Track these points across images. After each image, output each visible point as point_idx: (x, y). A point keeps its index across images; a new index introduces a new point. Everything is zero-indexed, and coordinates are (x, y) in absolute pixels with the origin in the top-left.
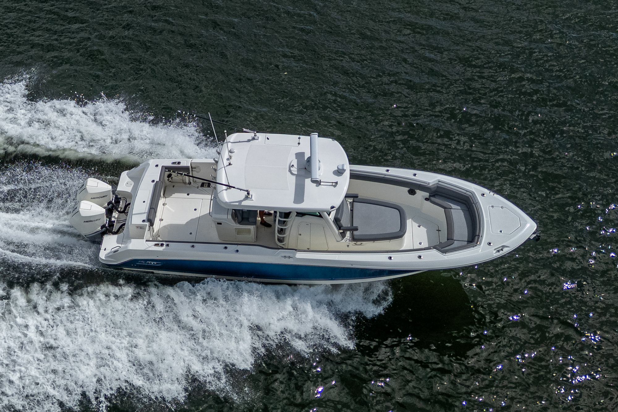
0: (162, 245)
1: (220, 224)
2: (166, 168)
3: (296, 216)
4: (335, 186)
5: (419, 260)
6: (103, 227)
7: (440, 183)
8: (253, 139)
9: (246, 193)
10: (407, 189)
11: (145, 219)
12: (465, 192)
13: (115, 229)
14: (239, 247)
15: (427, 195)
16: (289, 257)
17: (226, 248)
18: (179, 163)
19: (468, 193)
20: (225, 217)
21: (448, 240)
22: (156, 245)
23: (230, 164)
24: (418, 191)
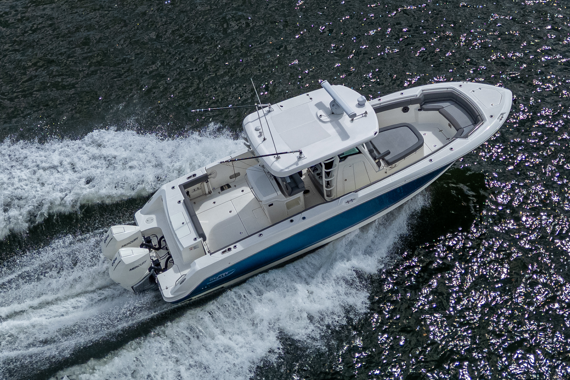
0: (229, 249)
1: (272, 205)
2: (185, 186)
3: (340, 161)
4: (366, 116)
5: (452, 152)
6: (150, 269)
7: (424, 92)
8: (269, 111)
9: (299, 153)
10: (401, 108)
11: (195, 236)
12: (446, 90)
13: (163, 266)
14: (304, 214)
15: (418, 106)
16: (352, 200)
17: (292, 221)
18: (194, 175)
19: (449, 90)
20: (275, 195)
21: (457, 130)
22: (223, 252)
23: (265, 139)
24: (410, 107)
